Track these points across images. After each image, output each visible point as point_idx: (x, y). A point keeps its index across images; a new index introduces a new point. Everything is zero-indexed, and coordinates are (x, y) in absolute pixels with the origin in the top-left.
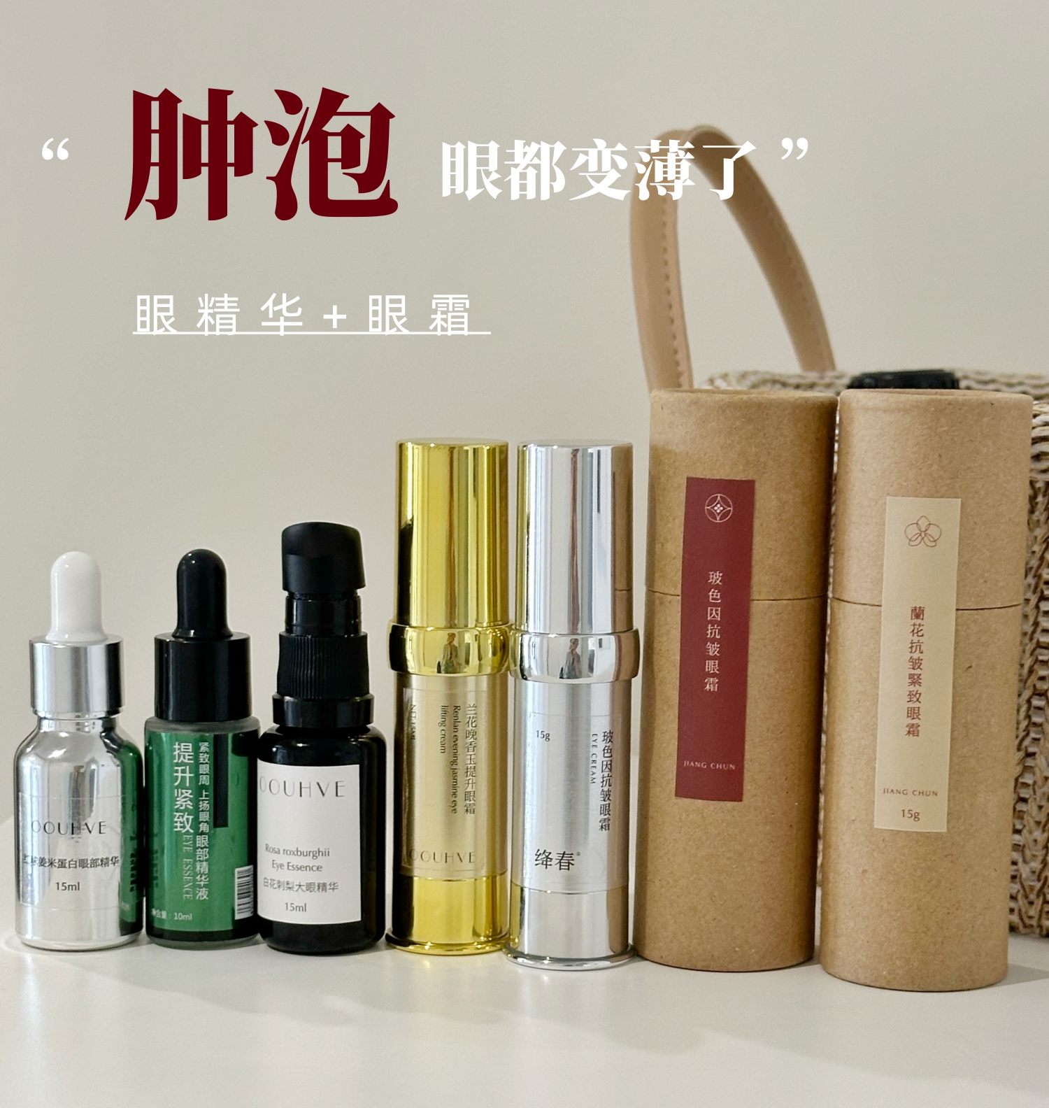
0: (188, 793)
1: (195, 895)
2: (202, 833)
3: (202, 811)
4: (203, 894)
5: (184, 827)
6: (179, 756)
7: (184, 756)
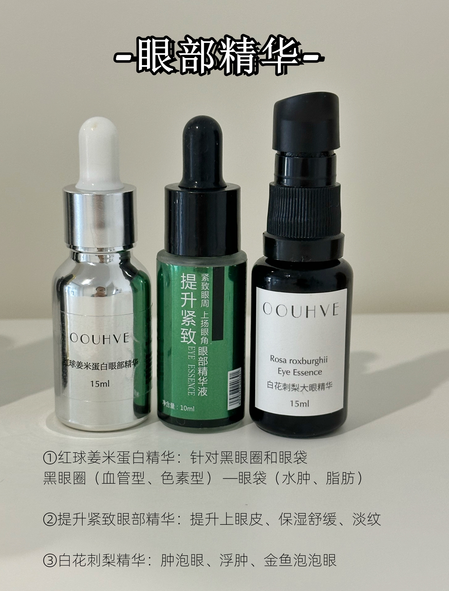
0: (192, 313)
1: (197, 392)
2: (203, 345)
3: (203, 327)
4: (203, 392)
5: (189, 340)
6: (185, 284)
7: (189, 284)
